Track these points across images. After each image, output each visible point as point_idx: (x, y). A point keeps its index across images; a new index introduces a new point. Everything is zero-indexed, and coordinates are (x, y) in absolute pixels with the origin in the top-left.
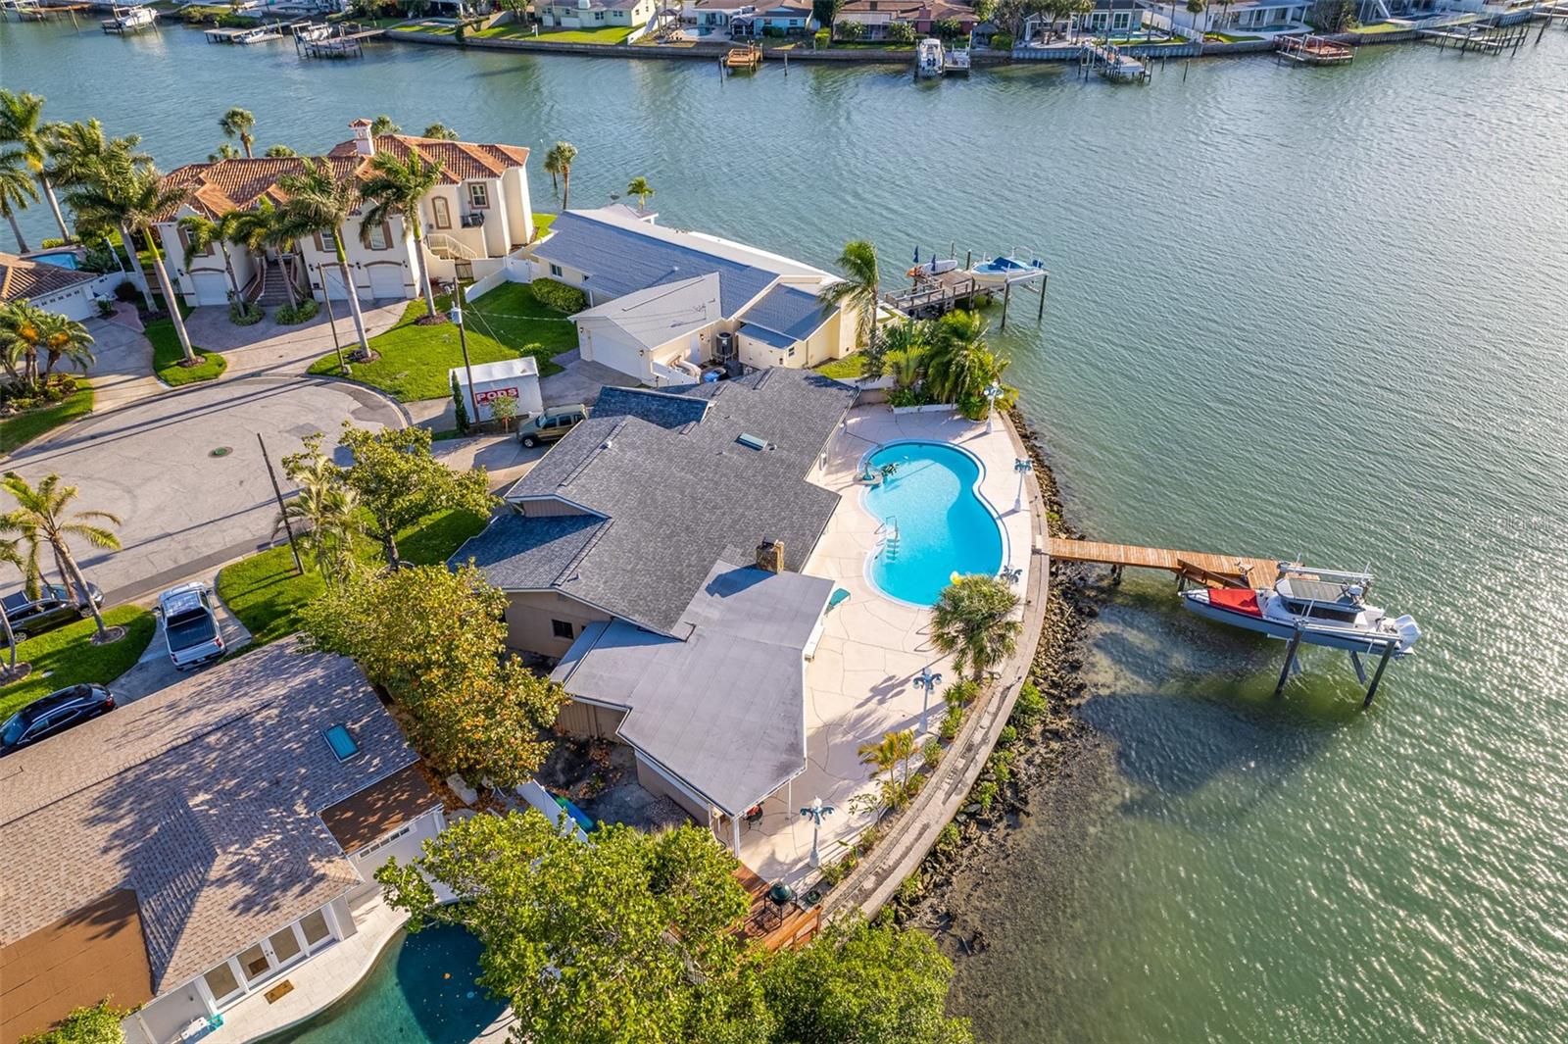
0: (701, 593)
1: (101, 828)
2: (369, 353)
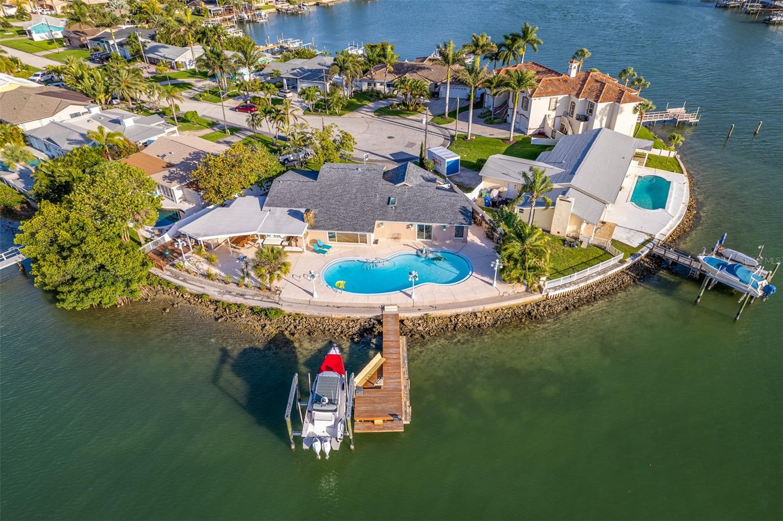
0: (287, 209)
2: (469, 138)
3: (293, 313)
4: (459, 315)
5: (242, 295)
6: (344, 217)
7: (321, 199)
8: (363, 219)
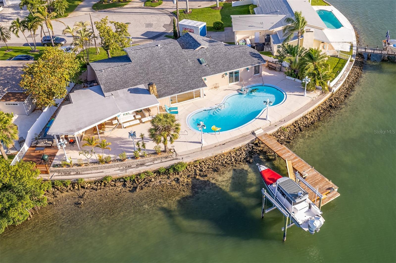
0: (126, 90)
2: (188, 12)
3: (192, 161)
4: (297, 121)
5: (142, 165)
6: (176, 82)
7: (147, 74)
8: (191, 79)
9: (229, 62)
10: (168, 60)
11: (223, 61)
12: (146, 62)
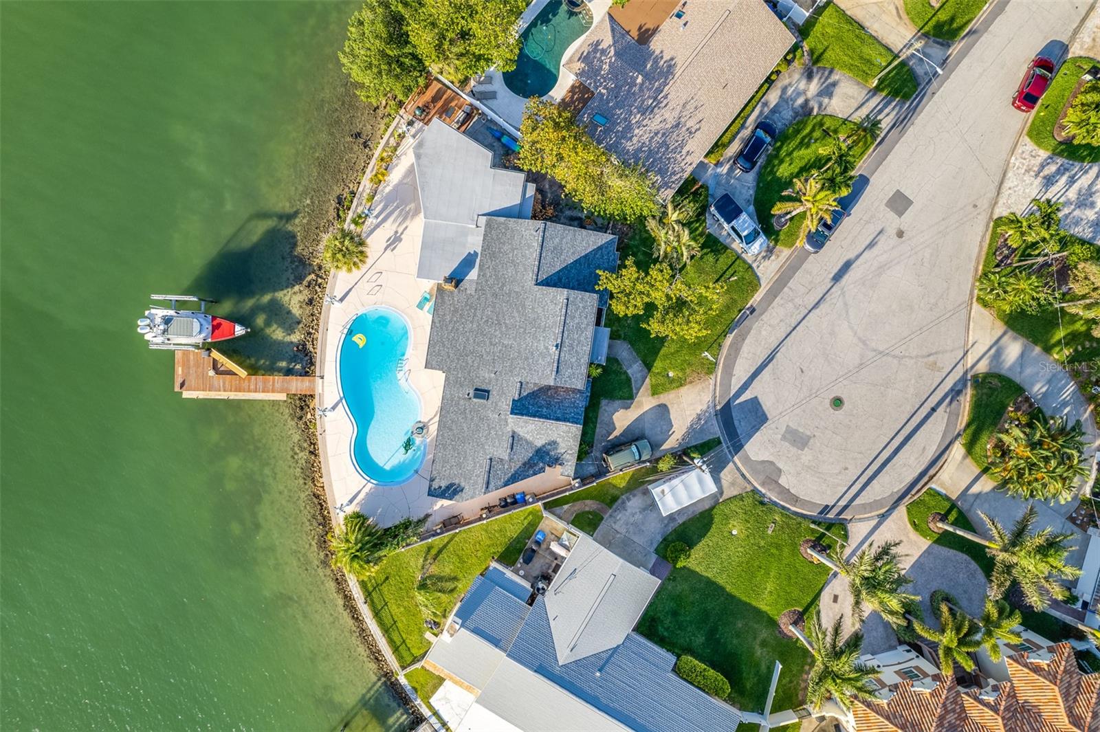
0: (479, 251)
1: (669, 58)
8: (451, 355)
9: (459, 438)
10: (512, 344)
11: (465, 429)
12: (524, 306)
